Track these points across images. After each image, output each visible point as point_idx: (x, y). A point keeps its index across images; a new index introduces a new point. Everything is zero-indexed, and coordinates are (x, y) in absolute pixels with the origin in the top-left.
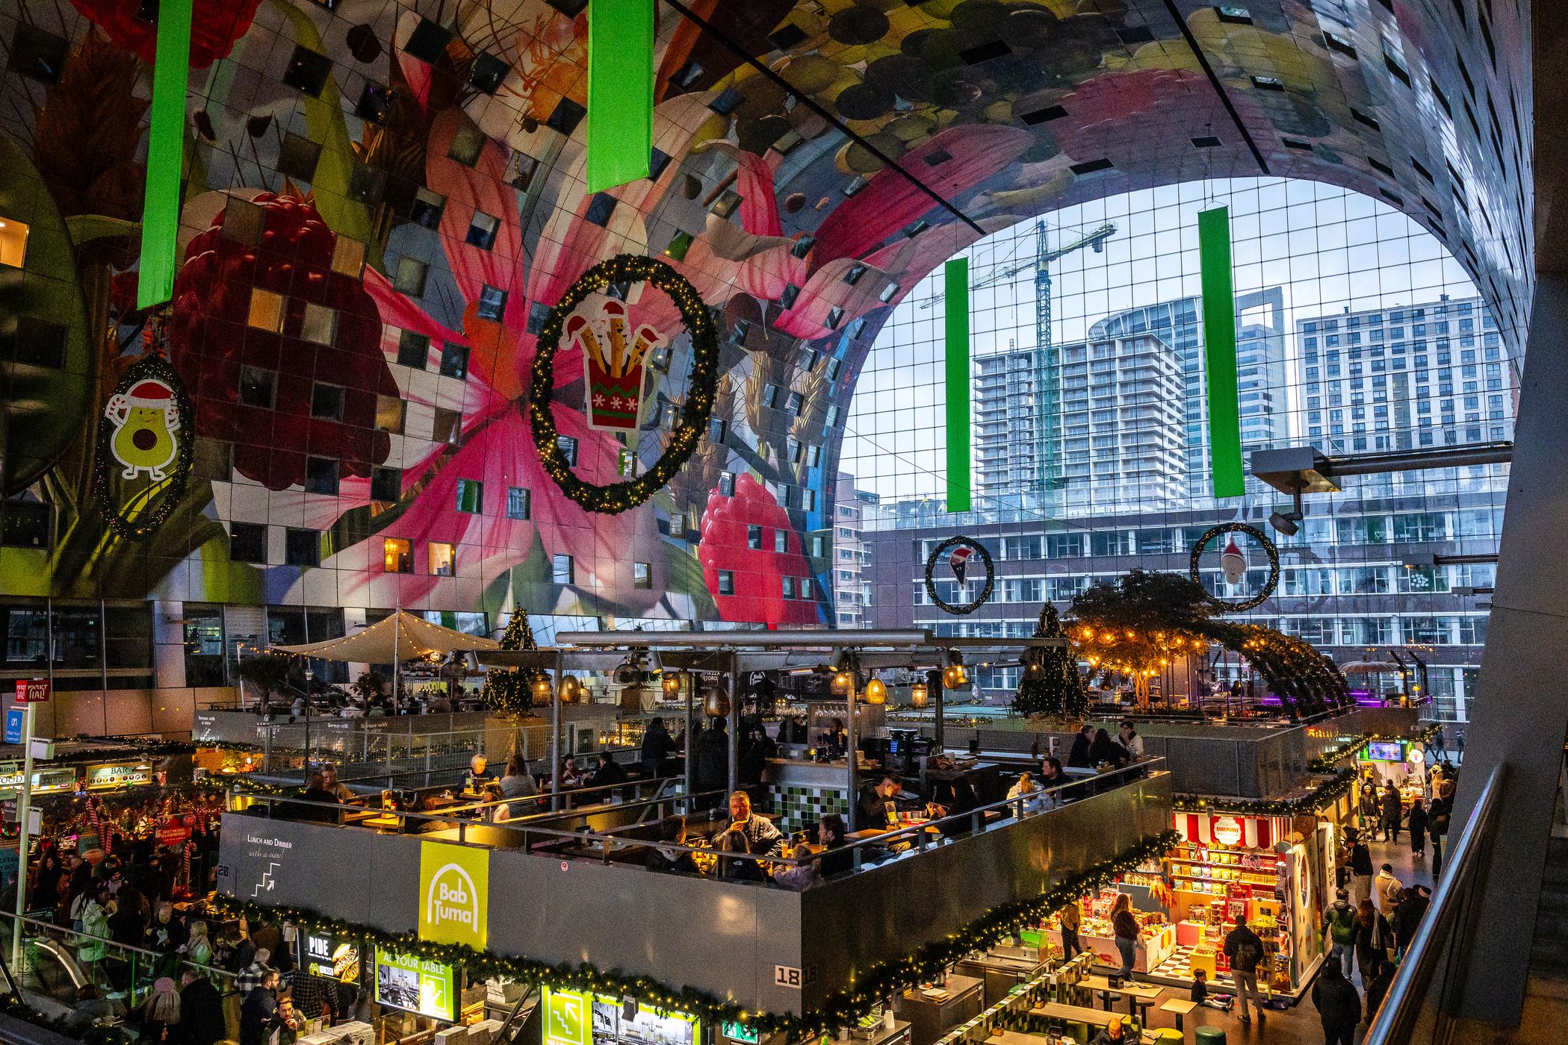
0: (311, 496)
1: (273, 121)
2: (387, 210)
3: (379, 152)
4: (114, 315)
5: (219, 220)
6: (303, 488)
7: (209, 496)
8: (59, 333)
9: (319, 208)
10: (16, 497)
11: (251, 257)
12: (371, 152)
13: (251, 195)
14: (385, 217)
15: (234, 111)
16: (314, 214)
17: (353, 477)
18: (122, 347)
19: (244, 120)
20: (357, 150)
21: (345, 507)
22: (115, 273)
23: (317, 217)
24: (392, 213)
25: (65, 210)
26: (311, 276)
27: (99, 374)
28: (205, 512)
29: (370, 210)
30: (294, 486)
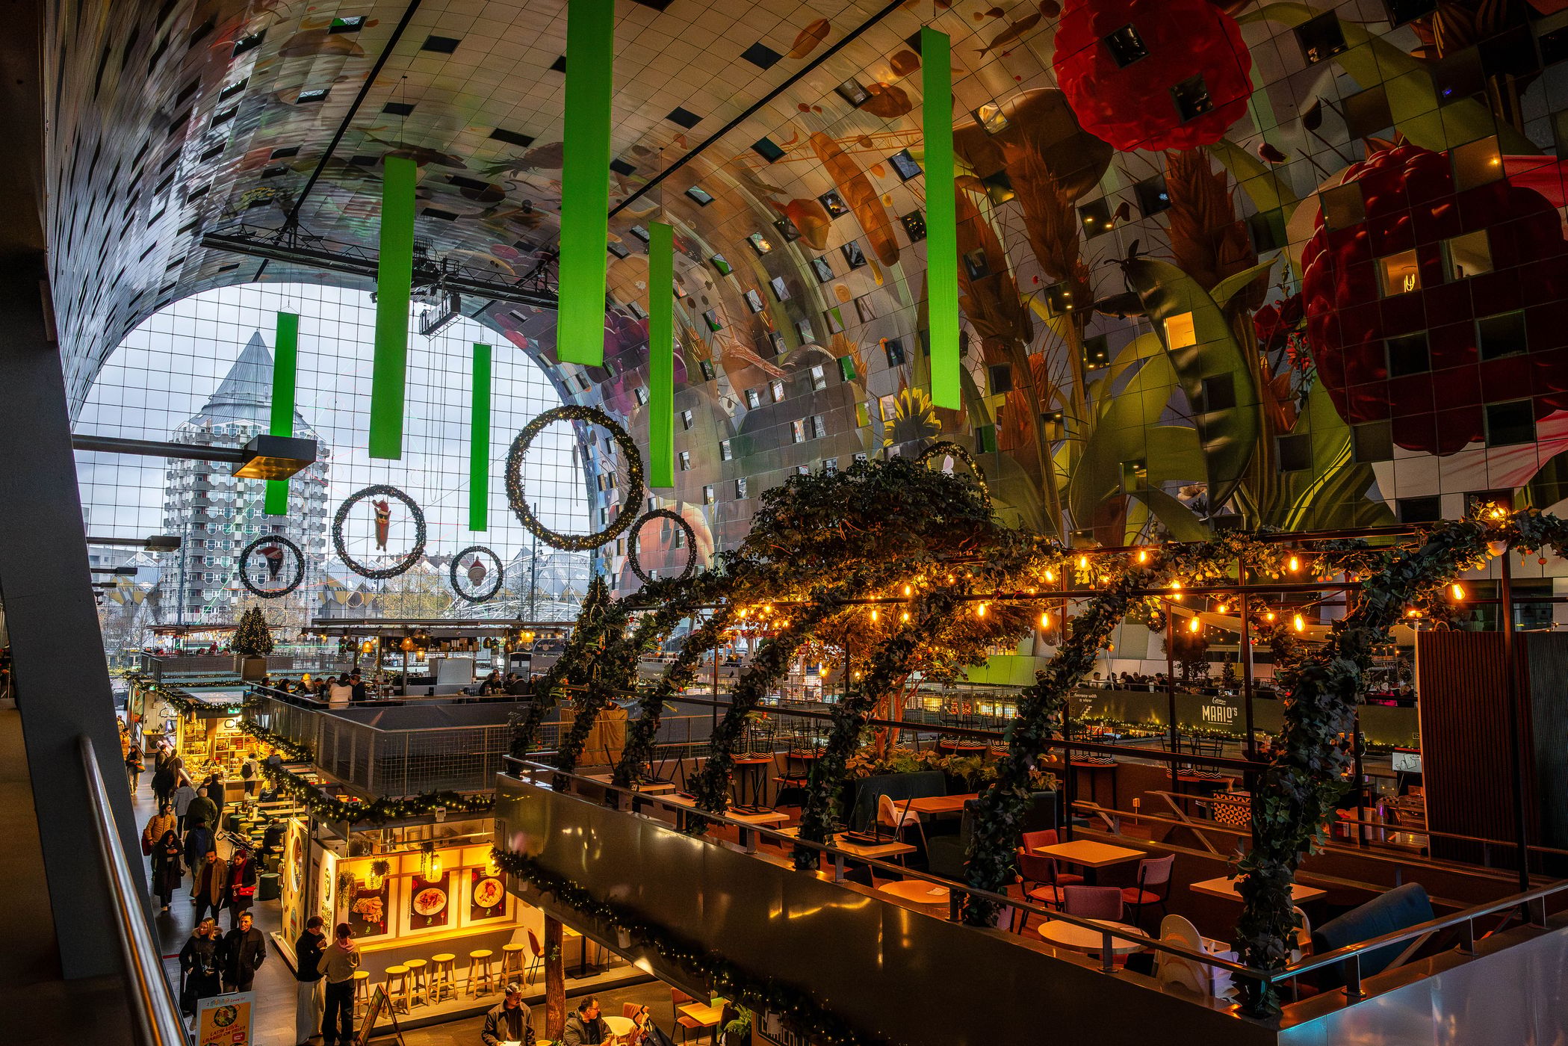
0: (1493, 452)
1: (1323, 103)
2: (1501, 80)
3: (1449, 35)
4: (1262, 348)
5: (1319, 220)
6: (1483, 445)
7: (1371, 478)
8: (1226, 381)
9: (1414, 142)
10: (1217, 514)
11: (1361, 234)
12: (1440, 43)
13: (1337, 181)
14: (1504, 90)
15: (1285, 122)
16: (1410, 149)
17: (1557, 412)
18: (1273, 371)
19: (1299, 123)
20: (1422, 55)
21: (1548, 453)
22: (1253, 314)
23: (1417, 150)
24: (1509, 78)
25: (1207, 287)
26: (1434, 212)
27: (1261, 401)
28: (1369, 495)
29: (1480, 99)
30: (1470, 445)
